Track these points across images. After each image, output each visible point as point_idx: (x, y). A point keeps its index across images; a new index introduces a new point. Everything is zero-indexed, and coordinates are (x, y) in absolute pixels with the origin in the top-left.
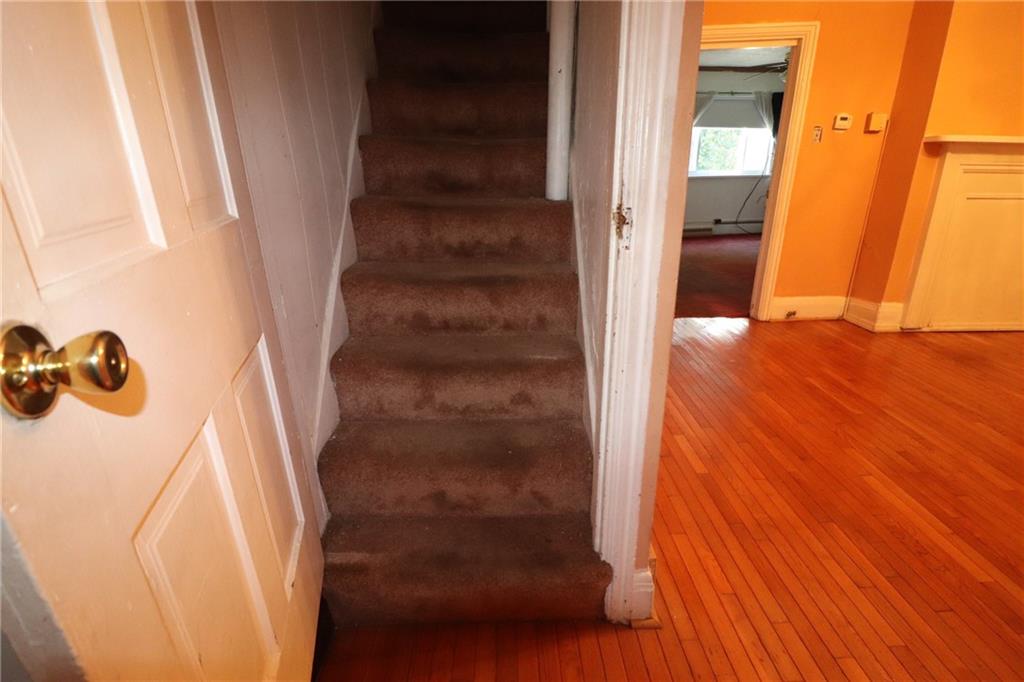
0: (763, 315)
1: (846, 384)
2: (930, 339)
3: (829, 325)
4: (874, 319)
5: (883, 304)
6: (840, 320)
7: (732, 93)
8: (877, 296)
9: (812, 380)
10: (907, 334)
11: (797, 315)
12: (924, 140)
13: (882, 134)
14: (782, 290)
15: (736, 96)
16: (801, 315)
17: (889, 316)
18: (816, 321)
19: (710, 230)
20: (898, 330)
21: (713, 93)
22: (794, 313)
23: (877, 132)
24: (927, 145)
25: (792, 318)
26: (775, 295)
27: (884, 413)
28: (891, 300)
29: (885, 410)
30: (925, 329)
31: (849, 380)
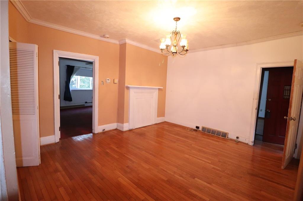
0: (96, 132)
1: (116, 149)
2: (135, 131)
3: (113, 131)
4: (123, 128)
5: (124, 124)
6: (116, 129)
7: (86, 68)
8: (123, 123)
9: (108, 151)
10: (130, 130)
11: (105, 130)
12: (125, 86)
13: (117, 84)
14: (100, 124)
15: (87, 69)
16: (106, 130)
17: (126, 127)
18: (110, 131)
19: (84, 105)
20: (129, 130)
21: (80, 67)
22: (104, 130)
23: (116, 83)
24: (126, 87)
25: (104, 131)
26: (99, 125)
27: (124, 155)
28: (125, 123)
29: (125, 155)
30: (134, 128)
31: (117, 148)
